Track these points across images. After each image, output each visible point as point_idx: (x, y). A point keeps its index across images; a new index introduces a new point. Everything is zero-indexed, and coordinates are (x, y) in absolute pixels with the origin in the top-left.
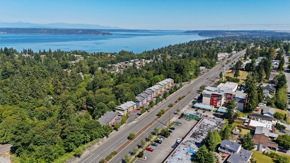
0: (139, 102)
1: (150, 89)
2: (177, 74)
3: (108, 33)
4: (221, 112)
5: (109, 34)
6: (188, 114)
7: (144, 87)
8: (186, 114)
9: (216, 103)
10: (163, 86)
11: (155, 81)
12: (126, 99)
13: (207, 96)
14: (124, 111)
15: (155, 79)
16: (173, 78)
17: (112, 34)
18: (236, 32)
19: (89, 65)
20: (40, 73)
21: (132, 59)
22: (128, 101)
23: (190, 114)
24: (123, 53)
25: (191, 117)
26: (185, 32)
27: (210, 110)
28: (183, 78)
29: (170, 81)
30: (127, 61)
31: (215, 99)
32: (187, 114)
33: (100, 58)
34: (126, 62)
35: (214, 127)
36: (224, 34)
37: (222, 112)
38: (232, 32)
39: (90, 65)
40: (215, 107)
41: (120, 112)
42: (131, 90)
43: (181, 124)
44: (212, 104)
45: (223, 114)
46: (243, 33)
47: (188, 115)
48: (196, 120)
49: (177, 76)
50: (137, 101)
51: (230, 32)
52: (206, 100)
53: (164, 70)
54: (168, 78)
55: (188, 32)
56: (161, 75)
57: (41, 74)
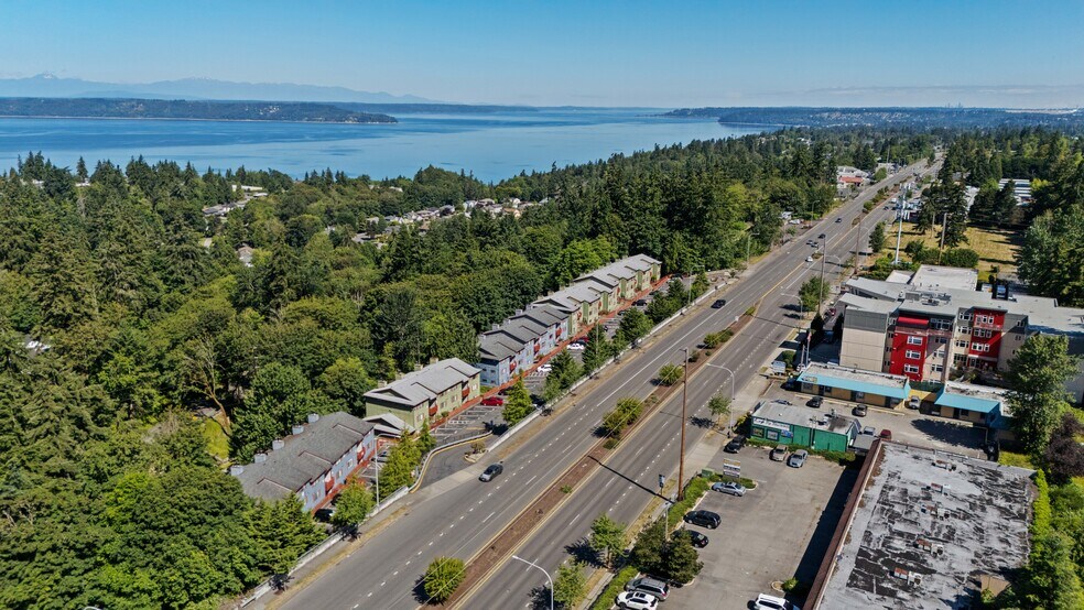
0: (495, 363)
1: (551, 301)
2: (678, 236)
3: (381, 116)
4: (957, 413)
5: (382, 119)
6: (779, 427)
7: (518, 292)
8: (765, 424)
9: (921, 363)
10: (611, 287)
11: (571, 267)
12: (427, 350)
13: (868, 321)
14: (409, 408)
15: (572, 259)
16: (658, 251)
17: (394, 120)
18: (859, 111)
19: (283, 218)
20: (18, 229)
21: (469, 198)
22: (437, 355)
23: (793, 427)
24: (430, 175)
25: (798, 441)
26: (669, 114)
27: (889, 402)
28: (704, 253)
29: (643, 267)
30: (448, 206)
31: (912, 340)
32: (772, 425)
33: (334, 193)
34: (443, 208)
35: (973, 506)
37: (965, 412)
38: (844, 111)
39: (288, 218)
40: (917, 383)
41: (390, 416)
42: (457, 304)
43: (749, 484)
44: (893, 365)
45: (970, 425)
46: (885, 116)
47: (779, 432)
48: (829, 457)
49: (678, 245)
50: (483, 355)
51: (838, 114)
52: (863, 346)
53: (616, 217)
54: (633, 252)
55: (682, 115)
56: (603, 241)
57: (17, 237)
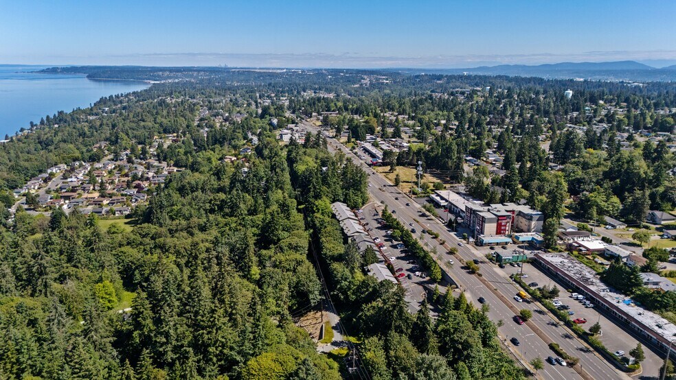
1: (358, 232)
4: (523, 242)
9: (505, 230)
13: (491, 221)
23: (513, 257)
25: (514, 260)
26: (43, 71)
31: (502, 224)
36: (155, 76)
44: (499, 232)
46: (195, 74)
47: (509, 259)
52: (490, 228)
54: (334, 201)
55: (53, 71)
